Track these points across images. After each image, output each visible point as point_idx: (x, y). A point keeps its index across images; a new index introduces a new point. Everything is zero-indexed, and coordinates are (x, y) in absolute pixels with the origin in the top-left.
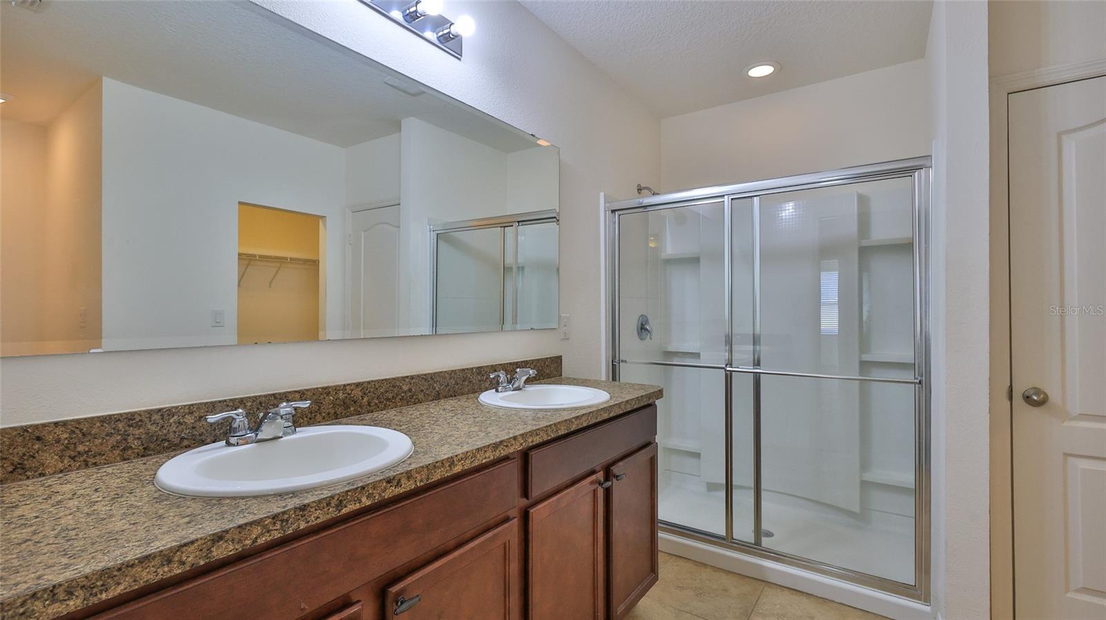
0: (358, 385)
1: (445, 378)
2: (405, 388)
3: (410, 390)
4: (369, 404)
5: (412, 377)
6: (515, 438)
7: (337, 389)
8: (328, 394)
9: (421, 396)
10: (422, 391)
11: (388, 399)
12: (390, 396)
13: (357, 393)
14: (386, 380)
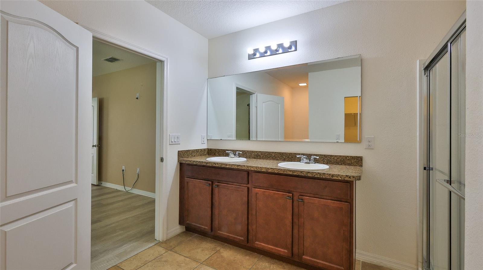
0: (260, 152)
1: (287, 155)
2: (273, 155)
3: (275, 156)
4: (263, 157)
5: (276, 153)
6: (244, 166)
7: (255, 152)
8: (253, 152)
9: (278, 158)
10: (279, 157)
11: (268, 157)
12: (269, 156)
13: (260, 154)
14: (268, 152)
